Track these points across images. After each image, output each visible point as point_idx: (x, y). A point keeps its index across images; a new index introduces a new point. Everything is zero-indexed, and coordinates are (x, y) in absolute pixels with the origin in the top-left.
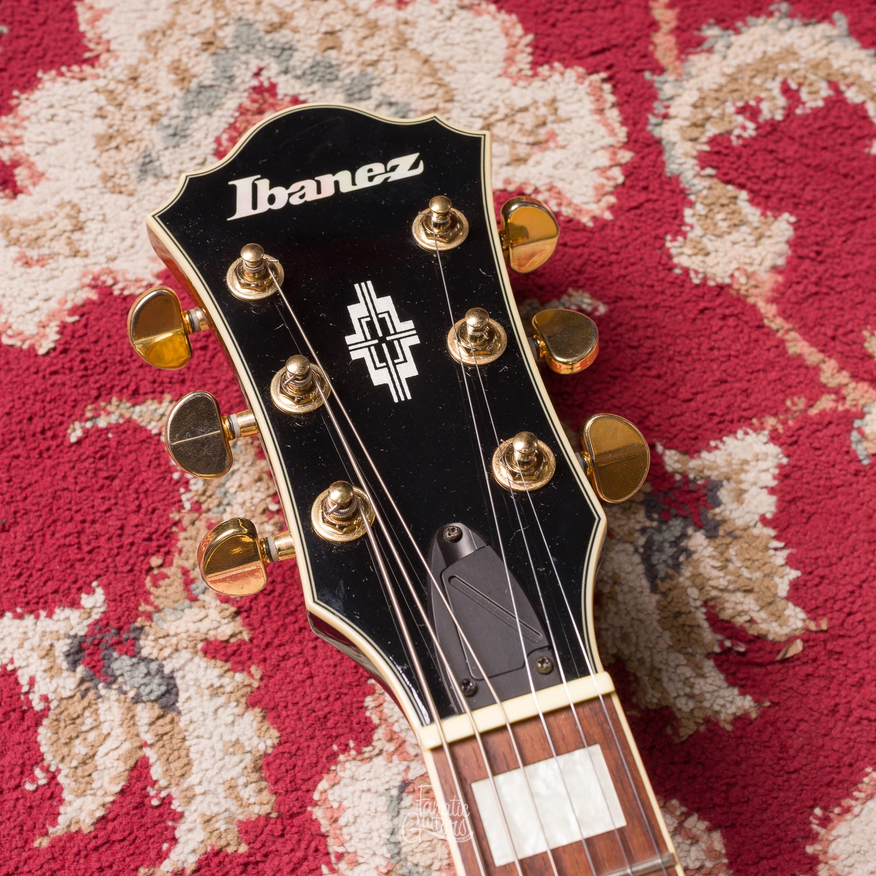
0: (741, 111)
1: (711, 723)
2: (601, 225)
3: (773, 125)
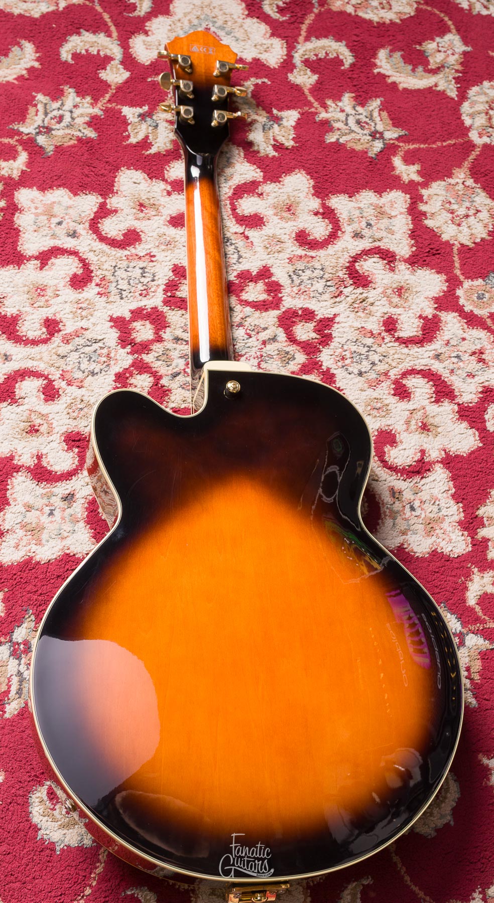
0: (314, 55)
1: (267, 156)
2: (275, 69)
3: (320, 59)
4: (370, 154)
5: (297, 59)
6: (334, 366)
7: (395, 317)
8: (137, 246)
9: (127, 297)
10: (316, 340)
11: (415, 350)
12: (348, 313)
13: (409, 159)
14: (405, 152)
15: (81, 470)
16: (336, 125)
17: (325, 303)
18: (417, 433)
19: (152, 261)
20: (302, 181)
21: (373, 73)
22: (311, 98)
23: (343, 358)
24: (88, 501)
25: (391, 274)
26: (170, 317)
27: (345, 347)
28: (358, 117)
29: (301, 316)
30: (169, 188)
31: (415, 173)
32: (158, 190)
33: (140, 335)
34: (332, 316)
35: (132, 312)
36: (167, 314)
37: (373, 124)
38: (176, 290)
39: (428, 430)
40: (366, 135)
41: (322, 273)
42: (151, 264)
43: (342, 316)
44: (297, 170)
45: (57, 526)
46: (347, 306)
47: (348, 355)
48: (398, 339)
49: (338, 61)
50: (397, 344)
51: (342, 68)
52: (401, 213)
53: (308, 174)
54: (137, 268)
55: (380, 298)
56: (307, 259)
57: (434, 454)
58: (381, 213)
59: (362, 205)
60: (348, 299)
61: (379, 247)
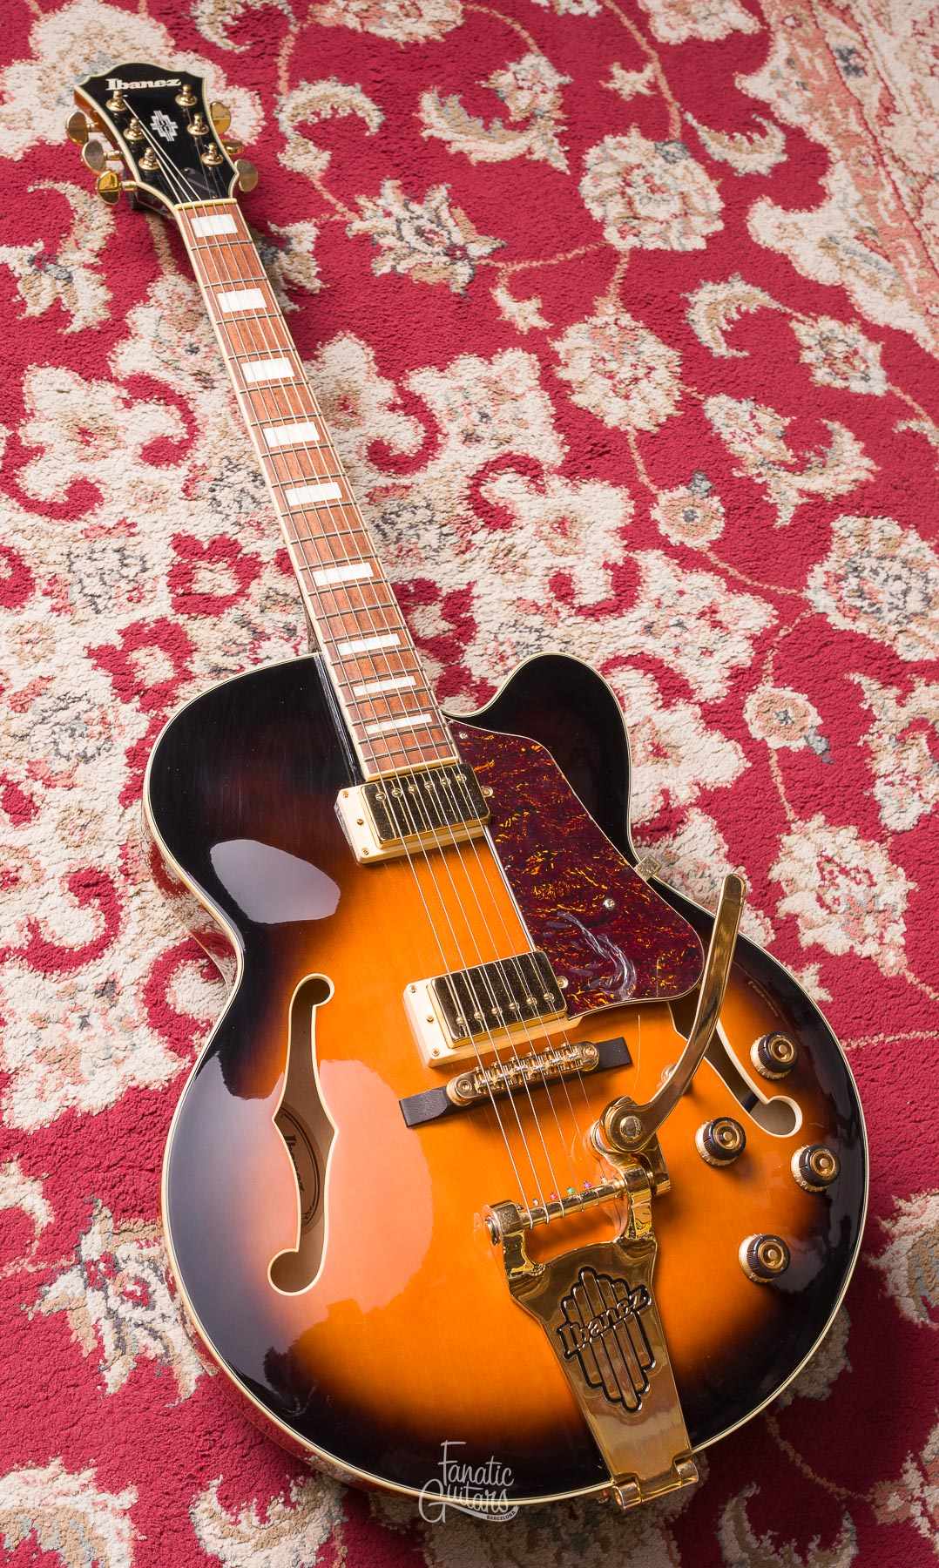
0: (313, 113)
2: (251, 146)
4: (455, 289)
5: (286, 126)
6: (490, 674)
7: (566, 572)
8: (97, 511)
9: (106, 607)
10: (451, 634)
11: (611, 623)
12: (489, 578)
13: (520, 290)
14: (509, 277)
15: (115, 935)
16: (386, 241)
17: (449, 566)
18: (649, 763)
19: (132, 535)
20: (354, 352)
21: (422, 138)
22: (327, 196)
23: (502, 658)
24: (142, 988)
25: (541, 499)
26: (194, 632)
27: (501, 638)
28: (417, 223)
29: (415, 594)
30: (125, 393)
31: (534, 313)
32: (106, 400)
33: (150, 675)
34: (465, 587)
35: (123, 633)
36: (187, 628)
37: (445, 233)
38: (190, 581)
39: (665, 756)
40: (438, 254)
41: (429, 513)
42: (132, 540)
43: (480, 583)
44: (340, 333)
45: (101, 1043)
46: (486, 565)
47: (509, 652)
48: (581, 610)
49: (355, 123)
50: (580, 619)
51: (367, 134)
52: (531, 389)
53: (361, 337)
54: (109, 551)
55: (534, 543)
56: (398, 493)
57: (684, 794)
58: (499, 393)
59: (463, 383)
60: (484, 552)
61: (510, 453)
